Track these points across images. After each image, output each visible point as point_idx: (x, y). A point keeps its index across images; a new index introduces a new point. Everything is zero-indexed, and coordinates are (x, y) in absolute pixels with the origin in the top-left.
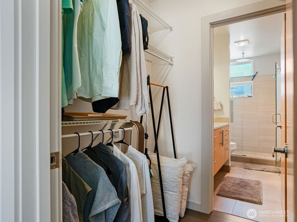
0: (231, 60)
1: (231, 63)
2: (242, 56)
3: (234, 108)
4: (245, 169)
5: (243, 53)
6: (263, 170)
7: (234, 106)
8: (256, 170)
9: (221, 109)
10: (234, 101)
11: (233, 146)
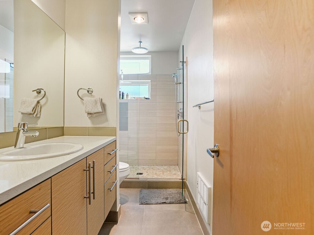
0: (121, 52)
1: (121, 56)
2: (139, 45)
3: (128, 112)
4: (142, 204)
5: (140, 42)
6: (165, 203)
7: (128, 110)
8: (156, 204)
9: (102, 111)
10: (129, 104)
11: (124, 170)
